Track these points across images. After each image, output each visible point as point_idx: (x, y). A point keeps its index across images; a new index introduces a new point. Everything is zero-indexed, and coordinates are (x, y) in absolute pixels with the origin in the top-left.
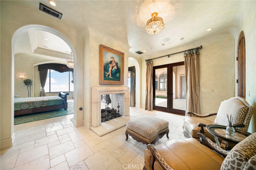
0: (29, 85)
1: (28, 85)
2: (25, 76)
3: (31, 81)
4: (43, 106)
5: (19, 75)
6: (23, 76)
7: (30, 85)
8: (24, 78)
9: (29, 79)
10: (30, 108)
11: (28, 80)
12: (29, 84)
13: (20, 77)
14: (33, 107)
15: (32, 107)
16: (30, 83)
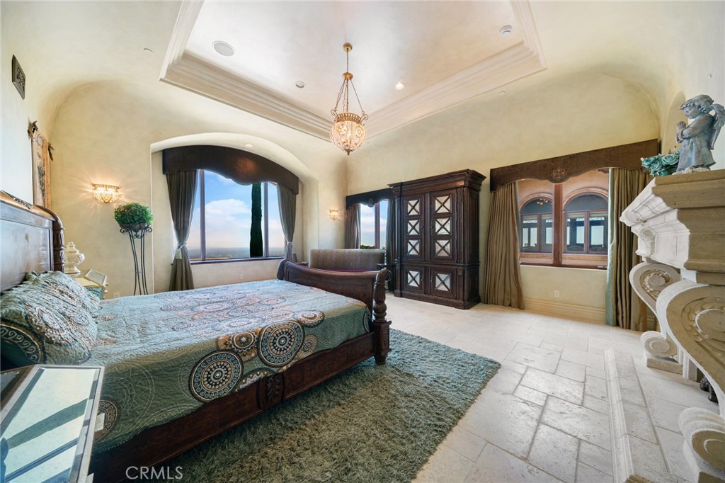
0: (136, 231)
1: (134, 233)
2: (120, 192)
3: (146, 213)
4: (302, 355)
5: (94, 185)
6: (111, 191)
7: (139, 233)
8: (114, 198)
9: (136, 202)
10: (249, 381)
11: (133, 208)
12: (138, 226)
13: (99, 198)
14: (262, 375)
15: (255, 378)
16: (144, 222)
